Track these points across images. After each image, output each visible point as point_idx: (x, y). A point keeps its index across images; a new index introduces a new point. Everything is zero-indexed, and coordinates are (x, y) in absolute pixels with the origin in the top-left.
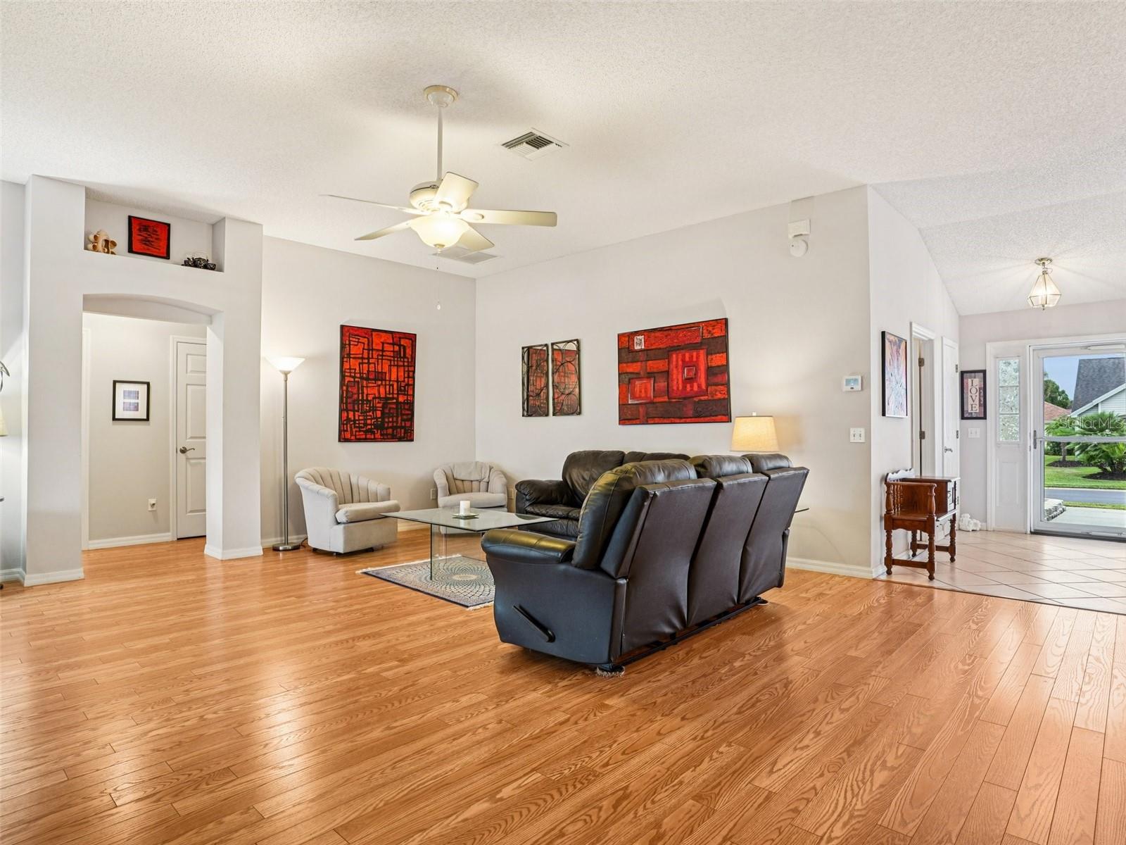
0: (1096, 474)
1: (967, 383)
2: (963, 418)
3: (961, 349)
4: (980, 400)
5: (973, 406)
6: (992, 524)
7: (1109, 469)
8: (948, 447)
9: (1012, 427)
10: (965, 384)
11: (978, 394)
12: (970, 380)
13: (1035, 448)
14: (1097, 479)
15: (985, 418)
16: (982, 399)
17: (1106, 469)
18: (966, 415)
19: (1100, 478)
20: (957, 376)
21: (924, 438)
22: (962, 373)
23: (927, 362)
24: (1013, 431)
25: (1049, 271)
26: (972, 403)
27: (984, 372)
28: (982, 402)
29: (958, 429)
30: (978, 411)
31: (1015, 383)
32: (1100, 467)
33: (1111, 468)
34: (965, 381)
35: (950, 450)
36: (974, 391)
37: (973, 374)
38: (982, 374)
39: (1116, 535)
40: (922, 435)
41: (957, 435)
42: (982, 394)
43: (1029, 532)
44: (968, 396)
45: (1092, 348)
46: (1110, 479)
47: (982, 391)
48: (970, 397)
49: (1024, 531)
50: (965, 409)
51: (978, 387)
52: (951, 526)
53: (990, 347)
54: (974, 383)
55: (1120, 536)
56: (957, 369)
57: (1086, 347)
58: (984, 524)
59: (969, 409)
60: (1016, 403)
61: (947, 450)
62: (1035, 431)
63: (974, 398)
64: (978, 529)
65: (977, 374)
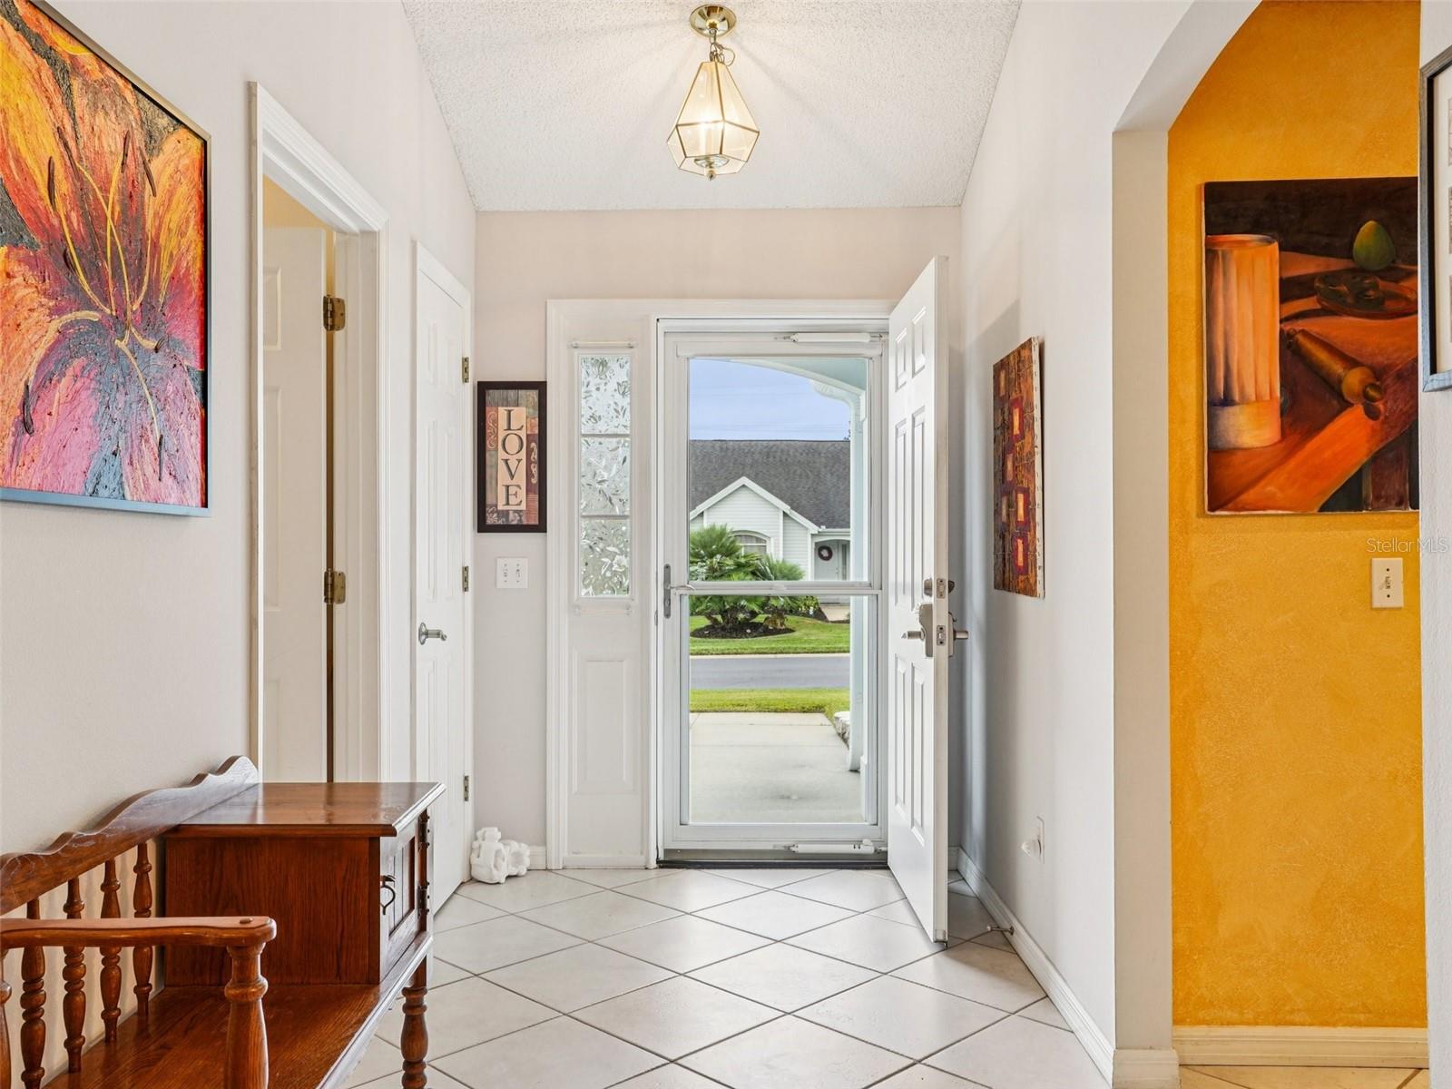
0: (701, 629)
1: (496, 421)
2: (483, 526)
3: (479, 312)
4: (529, 475)
5: (511, 496)
6: (560, 852)
7: (719, 618)
8: (431, 627)
9: (613, 555)
10: (489, 422)
11: (523, 454)
12: (502, 411)
13: (667, 615)
14: (705, 636)
15: (541, 527)
16: (535, 470)
17: (716, 620)
18: (492, 519)
19: (709, 636)
20: (468, 395)
21: (342, 600)
22: (483, 389)
23: (353, 314)
24: (615, 567)
25: (727, 56)
26: (509, 482)
27: (541, 387)
28: (534, 481)
29: (468, 563)
30: (523, 507)
31: (622, 423)
32: (709, 617)
33: (723, 617)
34: (490, 412)
35: (438, 634)
36: (513, 443)
37: (512, 393)
38: (534, 394)
39: (848, 849)
40: (333, 588)
41: (465, 580)
42: (535, 456)
43: (653, 864)
44: (497, 457)
45: (800, 338)
46: (723, 637)
47: (533, 445)
48: (502, 465)
49: (641, 861)
50: (490, 500)
51: (523, 434)
52: (406, 1008)
53: (561, 316)
54: (514, 419)
55: (857, 851)
56: (465, 370)
57: (788, 335)
58: (540, 849)
59: (498, 499)
60: (624, 484)
61: (427, 634)
62: (667, 567)
63: (513, 465)
64: (524, 872)
65: (522, 393)
